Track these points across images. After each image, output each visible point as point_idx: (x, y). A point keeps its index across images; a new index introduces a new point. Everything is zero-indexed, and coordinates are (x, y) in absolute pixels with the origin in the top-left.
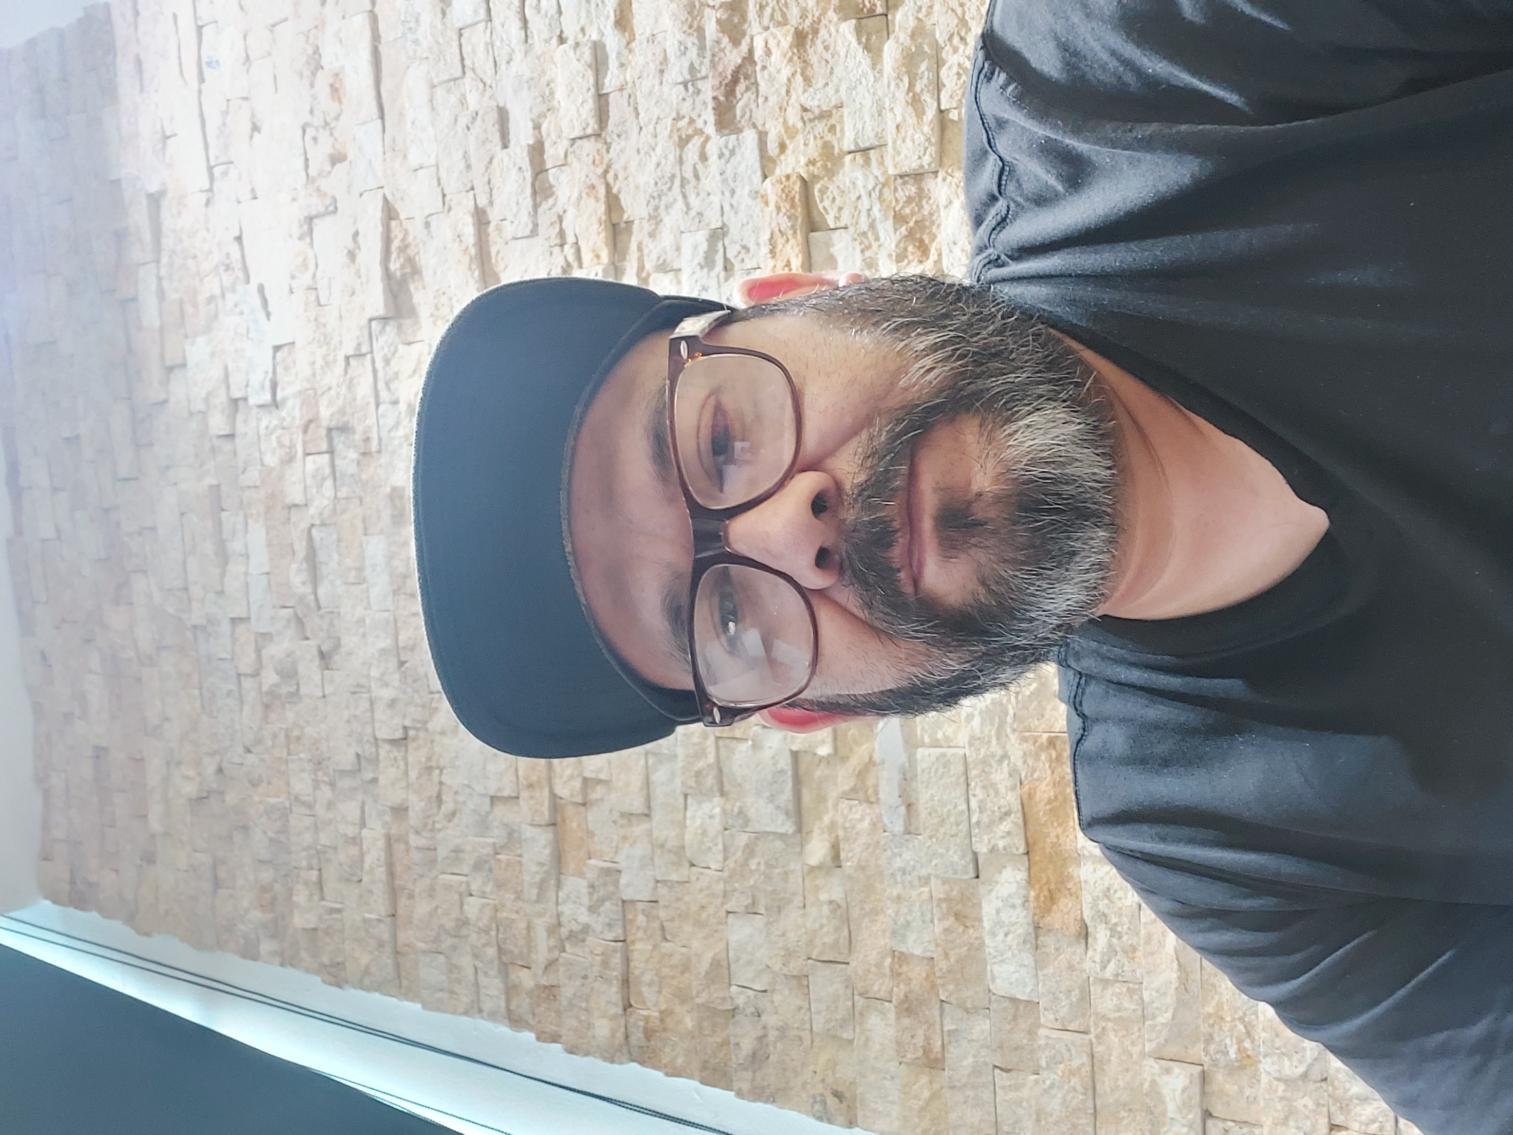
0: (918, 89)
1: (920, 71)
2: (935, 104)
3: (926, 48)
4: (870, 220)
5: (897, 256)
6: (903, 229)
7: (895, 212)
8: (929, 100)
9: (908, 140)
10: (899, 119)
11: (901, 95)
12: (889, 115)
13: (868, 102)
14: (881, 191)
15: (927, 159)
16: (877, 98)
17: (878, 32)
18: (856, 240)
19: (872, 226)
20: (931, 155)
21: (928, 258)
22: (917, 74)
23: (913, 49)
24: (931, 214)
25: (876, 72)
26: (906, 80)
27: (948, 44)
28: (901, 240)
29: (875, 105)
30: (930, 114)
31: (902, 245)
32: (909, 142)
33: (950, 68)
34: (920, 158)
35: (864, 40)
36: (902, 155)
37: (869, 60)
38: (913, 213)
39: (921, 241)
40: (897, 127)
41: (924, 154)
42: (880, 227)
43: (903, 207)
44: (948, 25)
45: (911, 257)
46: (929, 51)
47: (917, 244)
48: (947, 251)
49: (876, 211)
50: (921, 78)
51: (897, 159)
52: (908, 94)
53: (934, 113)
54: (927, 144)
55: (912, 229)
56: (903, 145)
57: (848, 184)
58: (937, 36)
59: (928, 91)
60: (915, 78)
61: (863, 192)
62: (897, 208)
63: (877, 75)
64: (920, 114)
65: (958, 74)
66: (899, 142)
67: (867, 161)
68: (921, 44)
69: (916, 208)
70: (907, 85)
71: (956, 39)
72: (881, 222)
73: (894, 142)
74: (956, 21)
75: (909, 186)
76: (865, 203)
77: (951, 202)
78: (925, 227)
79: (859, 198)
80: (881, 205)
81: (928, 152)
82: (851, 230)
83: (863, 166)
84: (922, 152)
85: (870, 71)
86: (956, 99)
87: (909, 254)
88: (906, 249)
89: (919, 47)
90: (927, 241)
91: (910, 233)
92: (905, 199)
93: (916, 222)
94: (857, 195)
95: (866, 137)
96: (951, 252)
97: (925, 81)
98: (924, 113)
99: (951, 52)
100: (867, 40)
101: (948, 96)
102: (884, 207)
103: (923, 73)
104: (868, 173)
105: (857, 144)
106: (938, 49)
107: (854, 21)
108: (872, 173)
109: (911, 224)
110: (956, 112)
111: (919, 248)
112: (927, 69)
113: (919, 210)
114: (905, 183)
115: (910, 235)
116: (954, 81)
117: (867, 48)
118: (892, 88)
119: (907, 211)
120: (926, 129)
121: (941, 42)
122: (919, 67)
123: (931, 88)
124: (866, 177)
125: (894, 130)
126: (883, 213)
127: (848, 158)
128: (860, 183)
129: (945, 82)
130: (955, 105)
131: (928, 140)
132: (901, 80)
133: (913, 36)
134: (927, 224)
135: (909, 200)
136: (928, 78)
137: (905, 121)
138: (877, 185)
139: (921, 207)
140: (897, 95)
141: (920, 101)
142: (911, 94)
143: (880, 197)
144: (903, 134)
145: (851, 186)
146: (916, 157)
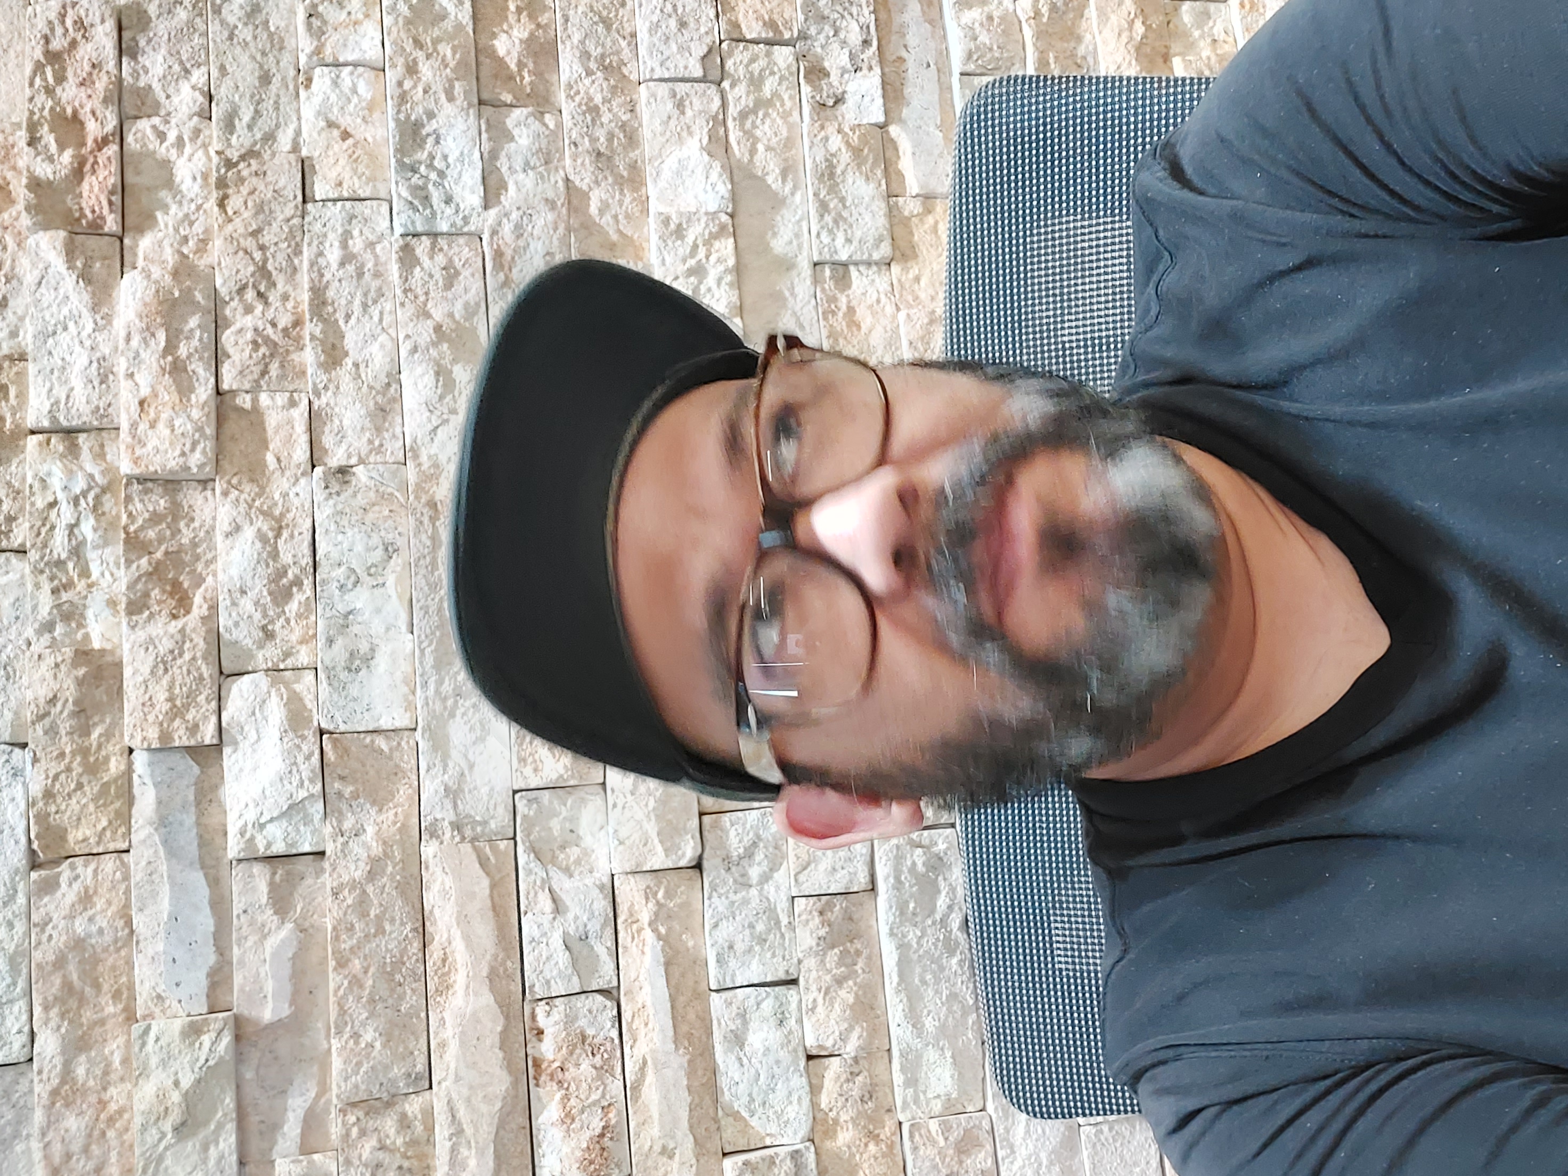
0: (183, 351)
1: (187, 328)
2: (213, 380)
3: (198, 296)
4: (74, 542)
5: (130, 603)
6: (144, 561)
7: (127, 533)
8: (201, 371)
9: (161, 426)
10: (145, 391)
11: (151, 357)
12: (124, 386)
13: (81, 359)
14: (97, 498)
15: (196, 459)
16: (98, 354)
17: (105, 258)
18: (42, 572)
19: (77, 551)
20: (204, 452)
21: (188, 612)
22: (182, 331)
23: (177, 294)
24: (194, 544)
25: (98, 317)
26: (162, 336)
27: (237, 299)
28: (139, 578)
29: (95, 365)
30: (203, 392)
31: (140, 586)
32: (163, 429)
33: (240, 331)
34: (183, 454)
35: (79, 264)
36: (150, 446)
37: (86, 297)
38: (161, 540)
39: (176, 585)
40: (141, 403)
41: (193, 450)
42: (92, 556)
43: (142, 528)
44: (238, 271)
45: (156, 608)
46: (202, 302)
47: (168, 588)
48: (228, 602)
49: (87, 528)
50: (187, 338)
51: (138, 452)
52: (164, 357)
53: (209, 392)
54: (197, 435)
55: (158, 563)
56: (150, 432)
57: (29, 480)
58: (219, 282)
59: (201, 359)
60: (177, 337)
61: (61, 496)
62: (132, 529)
63: (100, 322)
64: (184, 389)
65: (255, 343)
66: (142, 427)
67: (73, 450)
68: (190, 290)
69: (168, 533)
70: (163, 344)
71: (250, 295)
72: (95, 547)
73: (134, 426)
74: (251, 268)
75: (154, 498)
76: (66, 514)
77: (238, 528)
78: (183, 564)
79: (53, 504)
80: (97, 520)
81: (199, 448)
82: (33, 555)
83: (63, 456)
84: (188, 446)
85: (86, 313)
86: (250, 377)
87: (153, 602)
88: (147, 595)
89: (187, 294)
90: (186, 585)
91: (156, 569)
92: (147, 515)
93: (167, 553)
94: (51, 499)
95: (74, 411)
96: (234, 604)
97: (195, 343)
98: (192, 390)
99: (240, 310)
100: (85, 265)
101: (234, 372)
102: (104, 525)
103: (192, 330)
104: (75, 468)
105: (54, 419)
106: (217, 302)
107: (62, 234)
108: (81, 468)
109: (159, 555)
110: (248, 397)
111: (171, 594)
112: (199, 326)
113: (173, 535)
114: (146, 491)
115: (156, 573)
116: (247, 352)
117: (85, 276)
118: (135, 342)
119: (151, 534)
120: (196, 414)
121: (223, 291)
122: (187, 322)
123: (206, 355)
124: (70, 474)
125: (135, 407)
126: (100, 533)
127: (33, 440)
128: (56, 483)
129: (231, 351)
130: (247, 386)
131: (200, 429)
132: (153, 335)
133: (175, 274)
134: (187, 558)
135: (155, 519)
136: (201, 340)
137: (156, 396)
138: (90, 488)
139: (176, 532)
140: (143, 355)
141: (186, 370)
142: (170, 358)
143: (95, 508)
144: (152, 415)
145: (37, 485)
146: (178, 452)
